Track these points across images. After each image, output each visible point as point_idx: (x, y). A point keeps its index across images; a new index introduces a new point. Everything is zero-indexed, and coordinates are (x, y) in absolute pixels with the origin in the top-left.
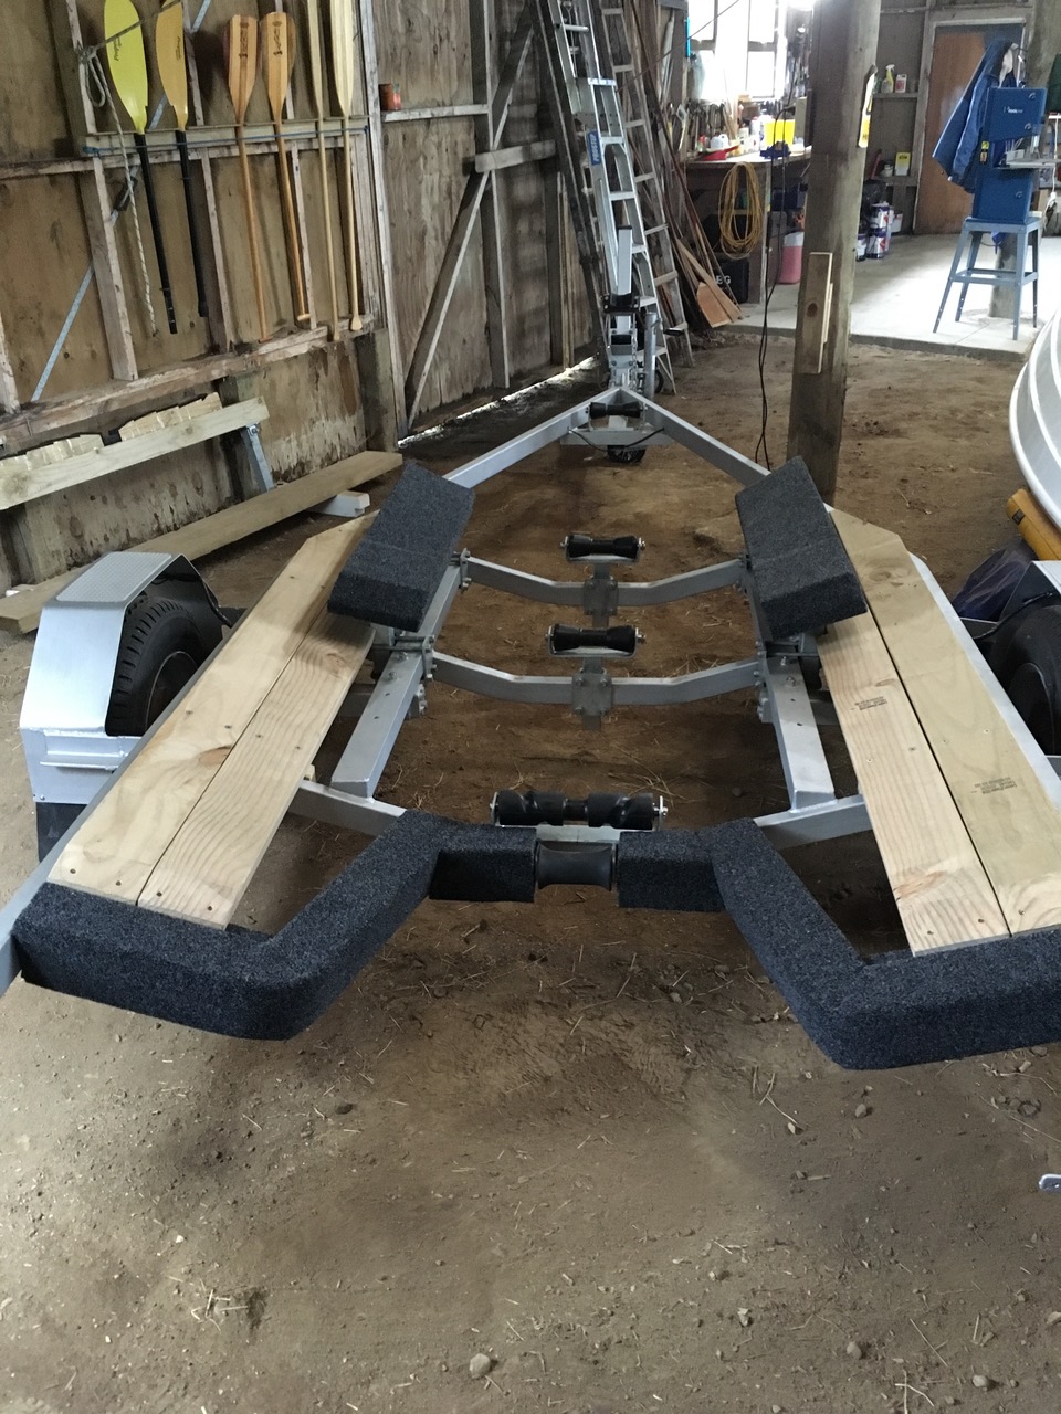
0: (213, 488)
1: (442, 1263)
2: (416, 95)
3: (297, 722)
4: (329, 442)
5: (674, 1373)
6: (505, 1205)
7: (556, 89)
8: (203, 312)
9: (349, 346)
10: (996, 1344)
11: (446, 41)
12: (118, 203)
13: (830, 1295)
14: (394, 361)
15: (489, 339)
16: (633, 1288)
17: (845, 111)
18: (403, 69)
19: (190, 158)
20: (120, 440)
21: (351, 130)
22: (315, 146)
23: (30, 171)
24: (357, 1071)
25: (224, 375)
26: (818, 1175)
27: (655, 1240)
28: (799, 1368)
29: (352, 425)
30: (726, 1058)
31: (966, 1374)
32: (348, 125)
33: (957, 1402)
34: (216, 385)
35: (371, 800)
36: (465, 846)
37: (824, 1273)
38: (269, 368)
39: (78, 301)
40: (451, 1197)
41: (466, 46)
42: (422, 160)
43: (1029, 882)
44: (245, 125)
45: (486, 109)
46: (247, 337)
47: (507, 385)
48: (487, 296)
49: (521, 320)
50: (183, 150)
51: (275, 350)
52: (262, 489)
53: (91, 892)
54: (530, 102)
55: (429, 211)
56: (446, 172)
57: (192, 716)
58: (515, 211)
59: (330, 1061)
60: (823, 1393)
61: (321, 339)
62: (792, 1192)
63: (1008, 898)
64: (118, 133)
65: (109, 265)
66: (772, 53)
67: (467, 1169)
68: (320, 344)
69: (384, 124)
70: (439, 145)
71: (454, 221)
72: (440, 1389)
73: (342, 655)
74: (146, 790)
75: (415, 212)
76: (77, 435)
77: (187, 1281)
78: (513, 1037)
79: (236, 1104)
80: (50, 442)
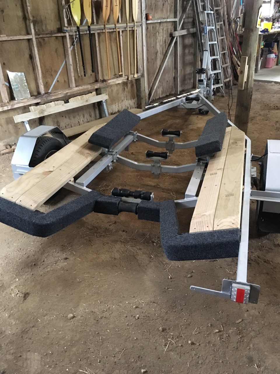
0: (94, 116)
1: (72, 294)
2: (157, 16)
3: (72, 167)
4: (127, 106)
5: (115, 326)
6: (92, 284)
7: (196, 14)
8: (93, 71)
9: (134, 81)
10: (199, 335)
11: (166, 2)
12: (73, 44)
13: (161, 316)
14: (146, 86)
15: (175, 81)
16: (114, 306)
17: (253, 17)
18: (154, 9)
19: (91, 32)
20: (69, 102)
21: (136, 25)
22: (126, 30)
23: (50, 35)
24: (72, 251)
25: (98, 87)
26: (171, 289)
27: (124, 297)
28: (145, 331)
29: (134, 102)
30: (161, 260)
31: (188, 340)
32: (136, 24)
33: (182, 346)
34: (97, 90)
35: (85, 187)
36: (102, 200)
37: (162, 311)
38: (111, 86)
39: (61, 68)
40: (81, 280)
41: (173, 3)
42: (158, 33)
43: (223, 218)
44: (107, 24)
45: (177, 20)
46: (106, 78)
47: (179, 93)
48: (175, 69)
49: (184, 76)
50: (89, 30)
51: (112, 82)
52: (106, 116)
53: (6, 199)
54: (191, 18)
55: (159, 47)
56: (165, 36)
57: (46, 164)
58: (184, 47)
59: (67, 248)
60: (149, 337)
61: (125, 79)
62: (163, 292)
63: (216, 221)
64: (72, 26)
65: (69, 59)
66: (270, 4)
67: (87, 275)
68: (125, 81)
69: (147, 24)
70: (163, 29)
71: (166, 49)
72: (60, 320)
73: (90, 154)
74: (27, 178)
75: (155, 47)
76: (58, 101)
77: (15, 288)
78: (112, 249)
79: (43, 254)
80: (51, 102)
